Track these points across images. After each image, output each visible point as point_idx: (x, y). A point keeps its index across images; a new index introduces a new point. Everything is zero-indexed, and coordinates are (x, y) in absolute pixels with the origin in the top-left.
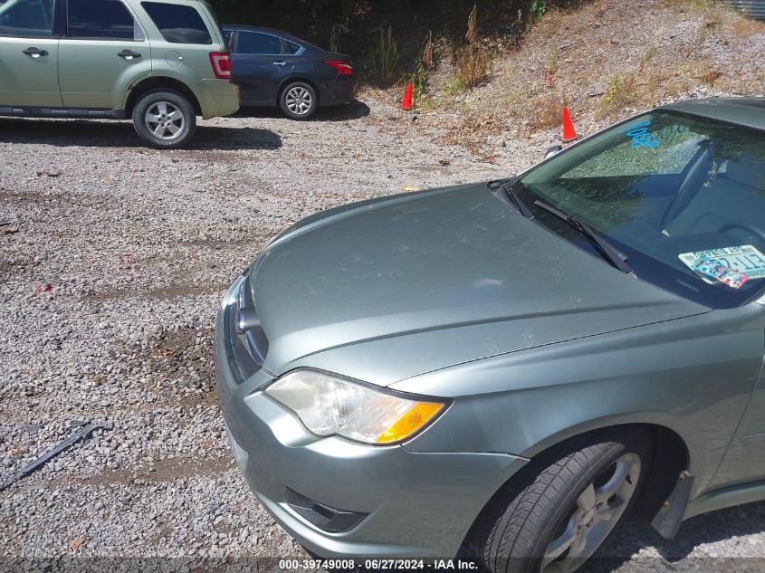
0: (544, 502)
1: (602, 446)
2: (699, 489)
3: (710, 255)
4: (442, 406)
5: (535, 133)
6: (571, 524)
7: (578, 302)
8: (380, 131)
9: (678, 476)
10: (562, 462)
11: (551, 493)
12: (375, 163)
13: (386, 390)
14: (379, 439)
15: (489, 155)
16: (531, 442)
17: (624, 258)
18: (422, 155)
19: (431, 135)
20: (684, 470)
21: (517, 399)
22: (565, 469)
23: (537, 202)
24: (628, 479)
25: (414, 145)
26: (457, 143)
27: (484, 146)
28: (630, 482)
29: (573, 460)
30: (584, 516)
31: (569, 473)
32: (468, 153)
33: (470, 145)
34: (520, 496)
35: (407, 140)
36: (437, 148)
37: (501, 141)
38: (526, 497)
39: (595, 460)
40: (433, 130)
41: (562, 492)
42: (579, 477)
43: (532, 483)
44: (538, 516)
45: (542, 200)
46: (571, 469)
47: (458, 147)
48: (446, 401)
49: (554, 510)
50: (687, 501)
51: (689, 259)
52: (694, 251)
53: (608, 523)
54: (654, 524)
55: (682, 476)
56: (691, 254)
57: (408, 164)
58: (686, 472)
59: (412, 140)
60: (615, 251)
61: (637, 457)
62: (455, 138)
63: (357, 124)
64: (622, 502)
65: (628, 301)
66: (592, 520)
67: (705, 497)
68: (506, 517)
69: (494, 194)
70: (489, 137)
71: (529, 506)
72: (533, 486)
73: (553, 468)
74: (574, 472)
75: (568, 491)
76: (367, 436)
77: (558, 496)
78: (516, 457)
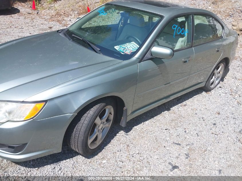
0: (84, 125)
1: (99, 105)
2: (129, 112)
3: (123, 46)
4: (45, 103)
5: (80, 16)
6: (95, 130)
7: (85, 64)
8: (25, 18)
9: (123, 109)
10: (88, 112)
11: (86, 122)
12: (24, 29)
13: (23, 102)
14: (24, 119)
15: (66, 24)
16: (76, 108)
17: (99, 50)
18: (42, 25)
19: (44, 18)
20: (124, 107)
21: (69, 96)
22: (89, 114)
23: (73, 35)
24: (110, 113)
25: (39, 22)
26: (54, 21)
27: (63, 21)
28: (111, 114)
29: (91, 111)
30: (99, 127)
31: (90, 115)
32: (58, 24)
33: (58, 21)
34: (77, 125)
35: (36, 21)
36: (47, 22)
37: (69, 19)
38: (79, 125)
39: (97, 109)
40: (45, 17)
41: (89, 121)
42: (93, 115)
43: (80, 121)
44: (83, 129)
45: (74, 34)
46: (91, 113)
47: (55, 22)
48: (46, 101)
49: (87, 127)
50: (127, 116)
51: (117, 48)
52: (118, 45)
53: (108, 127)
54: (120, 124)
55: (124, 109)
56: (118, 46)
57: (37, 29)
58: (125, 108)
59: (38, 20)
60: (96, 48)
61: (111, 107)
62: (53, 19)
63: (16, 16)
64: (110, 121)
65: (100, 62)
66: (102, 127)
67: (132, 114)
68: (74, 132)
69: (60, 34)
70: (65, 18)
71: (80, 128)
72: (80, 122)
73: (85, 115)
74: (92, 114)
75: (90, 120)
76: (20, 119)
77: (88, 123)
78: (72, 114)
